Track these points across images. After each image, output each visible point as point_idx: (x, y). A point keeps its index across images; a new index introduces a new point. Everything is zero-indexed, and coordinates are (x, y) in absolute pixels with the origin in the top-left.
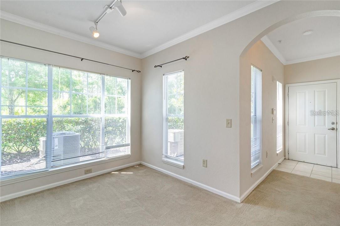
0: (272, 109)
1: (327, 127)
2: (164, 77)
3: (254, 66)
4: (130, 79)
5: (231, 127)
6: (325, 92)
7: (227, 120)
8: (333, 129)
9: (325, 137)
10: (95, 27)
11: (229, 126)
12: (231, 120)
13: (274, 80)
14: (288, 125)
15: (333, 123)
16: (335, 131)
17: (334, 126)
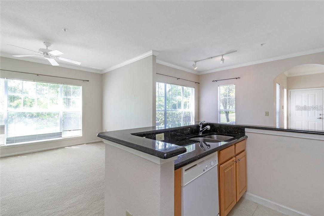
0: (283, 106)
1: (316, 117)
2: (219, 87)
3: (278, 83)
4: (194, 88)
5: (268, 116)
6: (315, 95)
7: (266, 112)
8: (320, 118)
9: (315, 124)
10: (195, 64)
11: (267, 115)
12: (268, 112)
13: (283, 88)
14: (290, 116)
15: (320, 115)
16: (321, 120)
17: (321, 116)
